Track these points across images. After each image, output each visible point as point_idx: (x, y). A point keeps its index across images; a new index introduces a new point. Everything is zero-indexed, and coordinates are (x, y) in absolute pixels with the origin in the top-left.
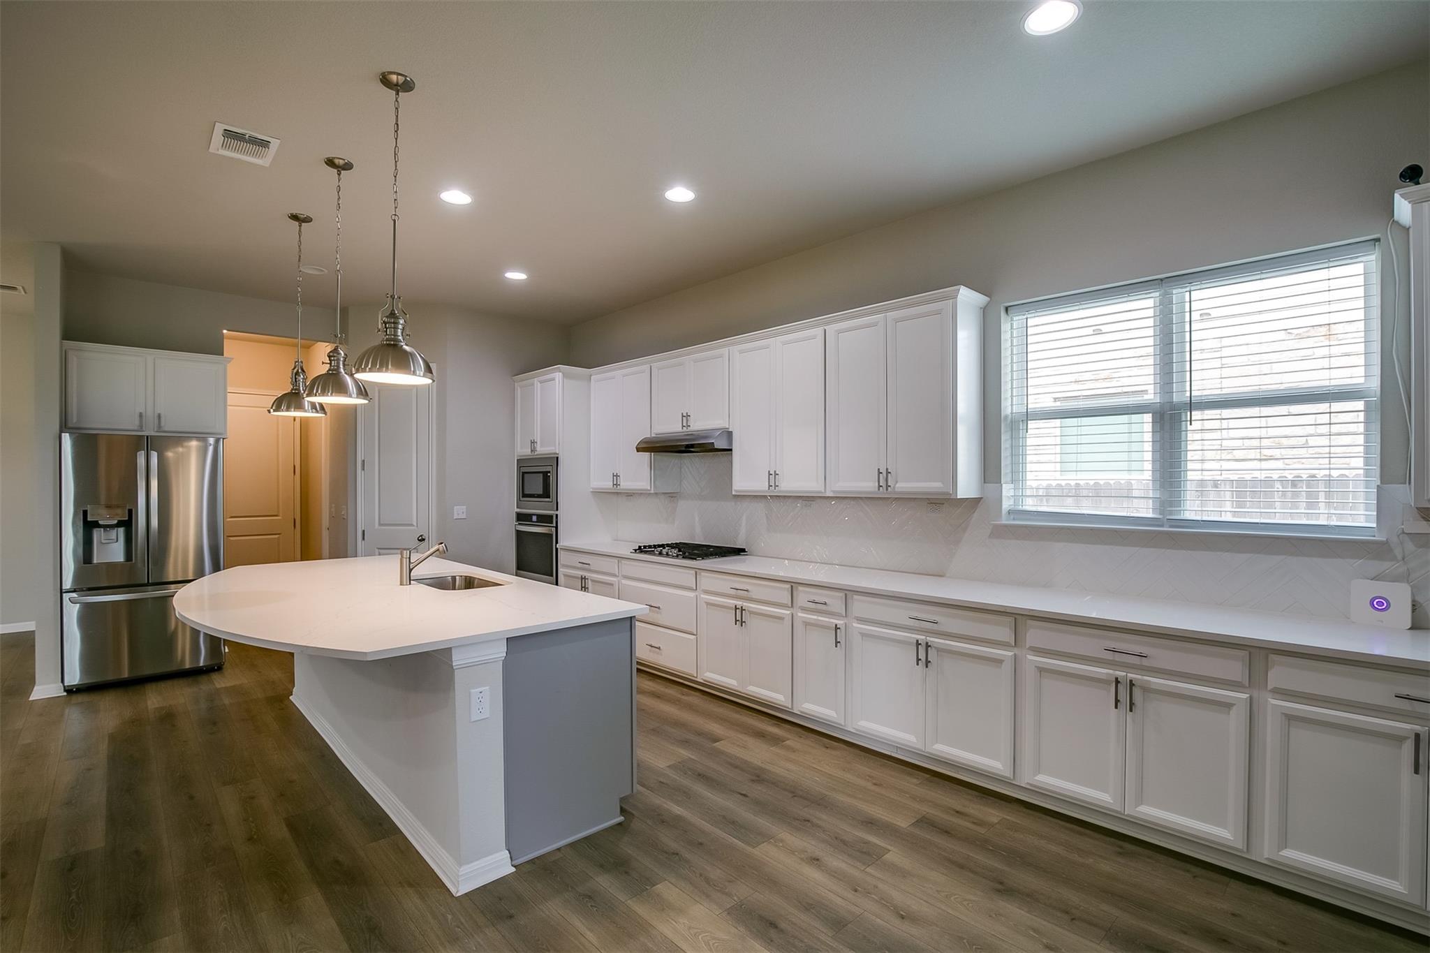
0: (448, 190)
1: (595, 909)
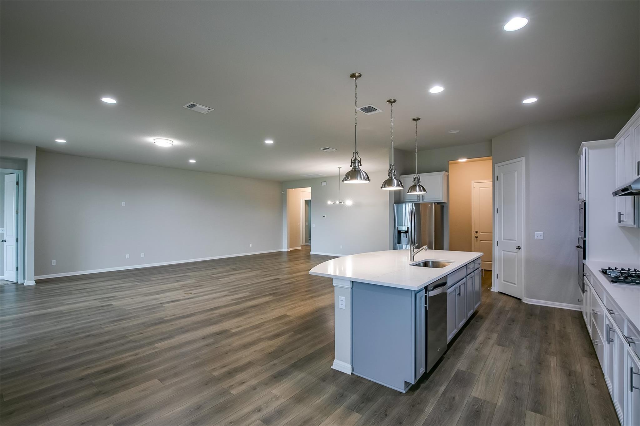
0: (432, 88)
1: (335, 399)
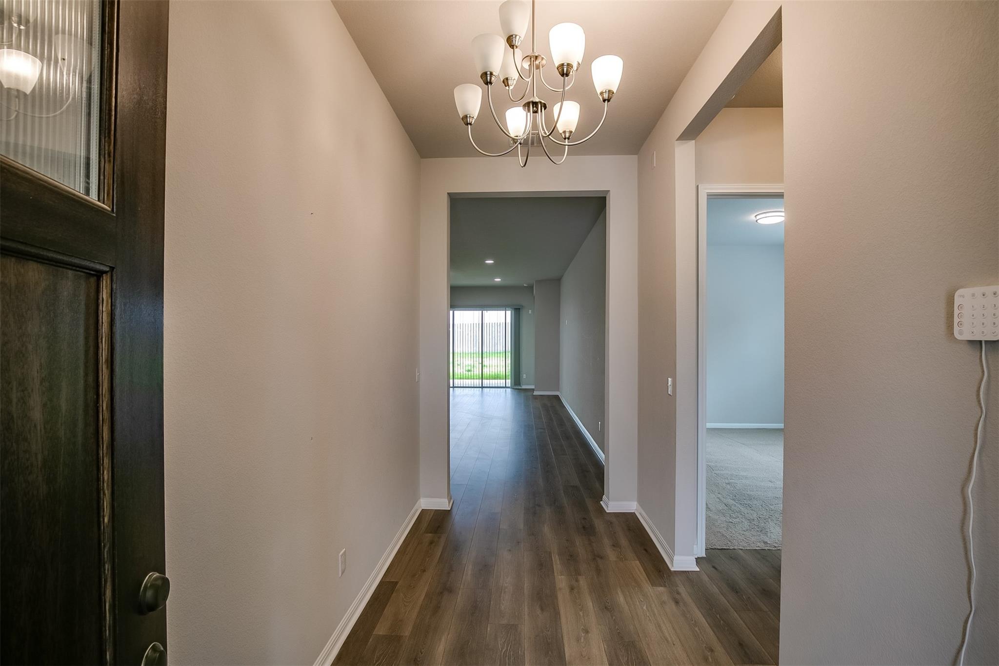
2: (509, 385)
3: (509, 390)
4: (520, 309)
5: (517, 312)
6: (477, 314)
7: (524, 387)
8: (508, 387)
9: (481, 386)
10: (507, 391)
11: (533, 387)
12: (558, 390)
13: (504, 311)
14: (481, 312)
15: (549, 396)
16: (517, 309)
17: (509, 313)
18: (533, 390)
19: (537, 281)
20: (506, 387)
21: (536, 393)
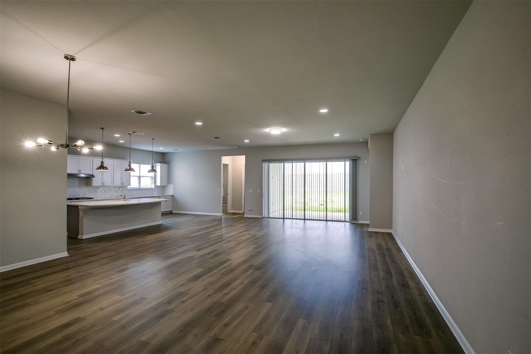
2: (348, 219)
3: (348, 224)
4: (356, 160)
5: (355, 161)
6: (322, 164)
7: (360, 222)
8: (347, 222)
9: (325, 219)
10: (346, 225)
11: (368, 222)
12: (391, 228)
13: (344, 162)
14: (325, 163)
15: (383, 234)
16: (354, 160)
17: (348, 163)
18: (368, 225)
19: (371, 135)
20: (345, 221)
21: (370, 230)
